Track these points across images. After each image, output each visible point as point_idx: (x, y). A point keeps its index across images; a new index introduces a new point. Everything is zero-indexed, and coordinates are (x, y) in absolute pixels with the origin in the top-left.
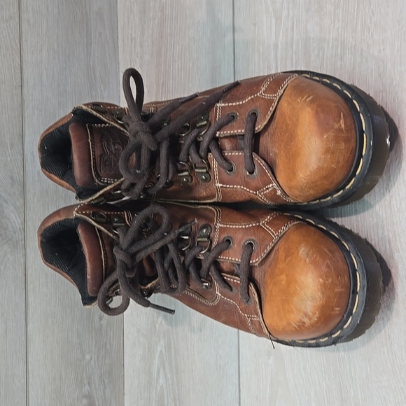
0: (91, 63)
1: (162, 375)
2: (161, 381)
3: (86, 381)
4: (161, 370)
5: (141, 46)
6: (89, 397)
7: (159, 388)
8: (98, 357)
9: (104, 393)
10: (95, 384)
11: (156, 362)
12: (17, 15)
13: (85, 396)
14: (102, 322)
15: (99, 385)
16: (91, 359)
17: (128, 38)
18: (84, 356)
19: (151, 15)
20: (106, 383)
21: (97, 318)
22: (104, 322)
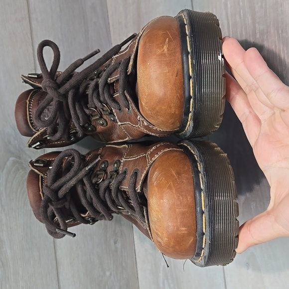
4: (166, 281)
8: (116, 273)
11: (161, 275)
12: (27, 16)
16: (111, 274)
18: (105, 273)
21: (112, 242)
22: (119, 245)
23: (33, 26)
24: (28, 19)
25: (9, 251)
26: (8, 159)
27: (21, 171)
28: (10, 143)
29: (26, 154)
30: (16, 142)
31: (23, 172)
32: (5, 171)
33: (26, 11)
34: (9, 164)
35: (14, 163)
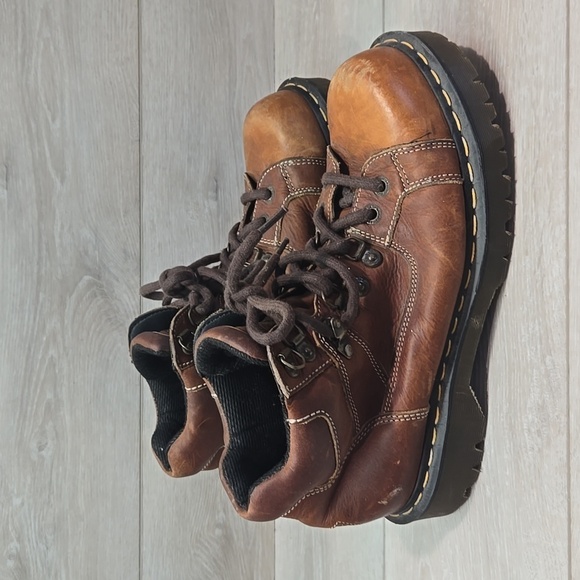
13: (218, 526)
23: (144, 71)
24: (136, 60)
25: (67, 418)
26: (81, 278)
27: (99, 297)
28: (86, 253)
29: (110, 272)
30: (97, 252)
31: (102, 301)
32: (74, 296)
33: (135, 47)
34: (81, 285)
35: (90, 284)
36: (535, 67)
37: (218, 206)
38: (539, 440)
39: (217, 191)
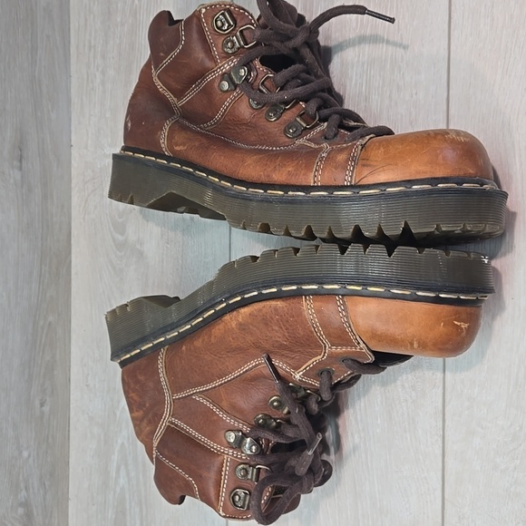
0: (36, 74)
1: (123, 473)
2: (122, 481)
3: (22, 485)
4: (123, 467)
5: (104, 57)
6: (26, 505)
7: (118, 490)
8: (38, 454)
9: (44, 499)
10: (33, 488)
11: (115, 457)
13: (21, 505)
14: (44, 408)
15: (39, 489)
16: (29, 456)
17: (85, 46)
18: (20, 453)
19: (119, 19)
20: (47, 487)
21: (37, 403)
22: (46, 409)
36: (414, 92)
37: (22, 177)
38: (413, 394)
39: (21, 161)
